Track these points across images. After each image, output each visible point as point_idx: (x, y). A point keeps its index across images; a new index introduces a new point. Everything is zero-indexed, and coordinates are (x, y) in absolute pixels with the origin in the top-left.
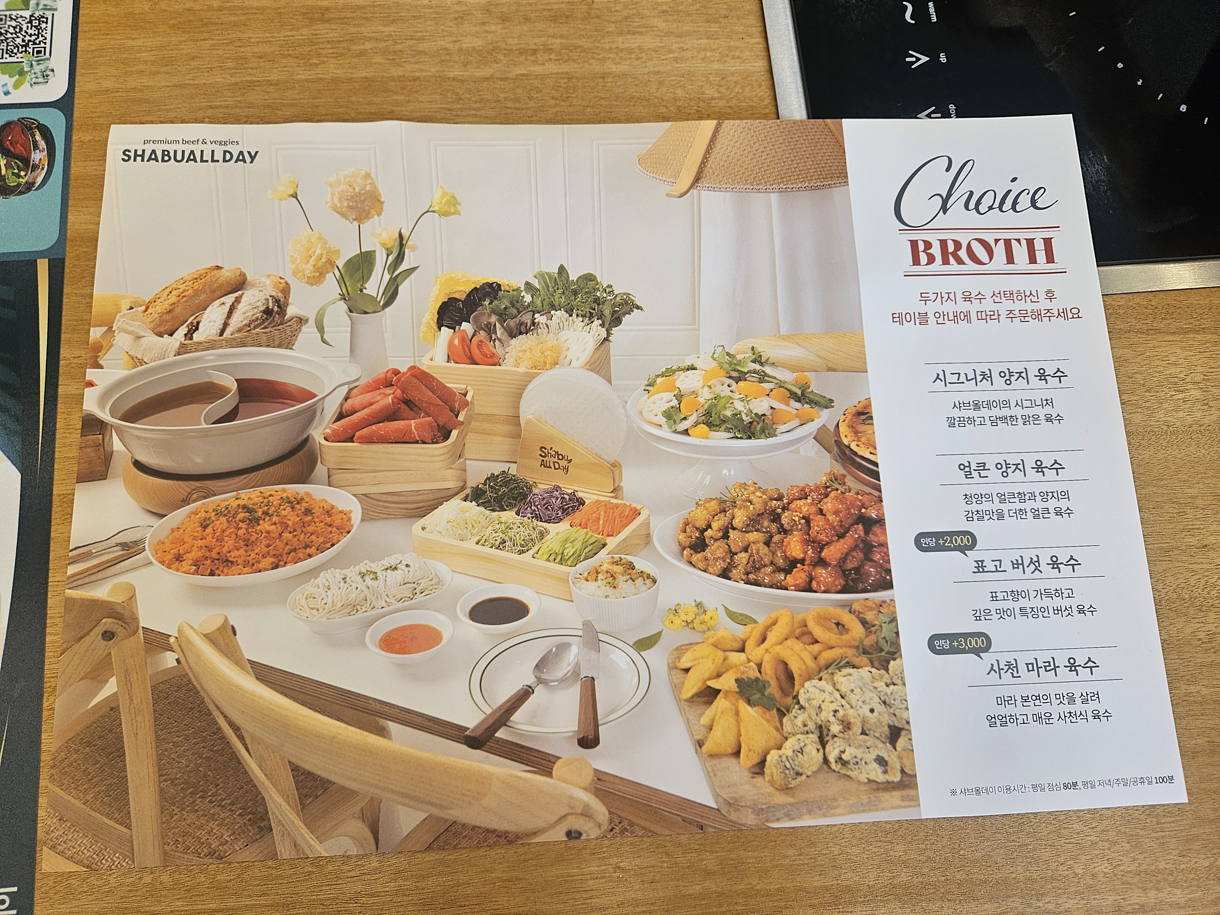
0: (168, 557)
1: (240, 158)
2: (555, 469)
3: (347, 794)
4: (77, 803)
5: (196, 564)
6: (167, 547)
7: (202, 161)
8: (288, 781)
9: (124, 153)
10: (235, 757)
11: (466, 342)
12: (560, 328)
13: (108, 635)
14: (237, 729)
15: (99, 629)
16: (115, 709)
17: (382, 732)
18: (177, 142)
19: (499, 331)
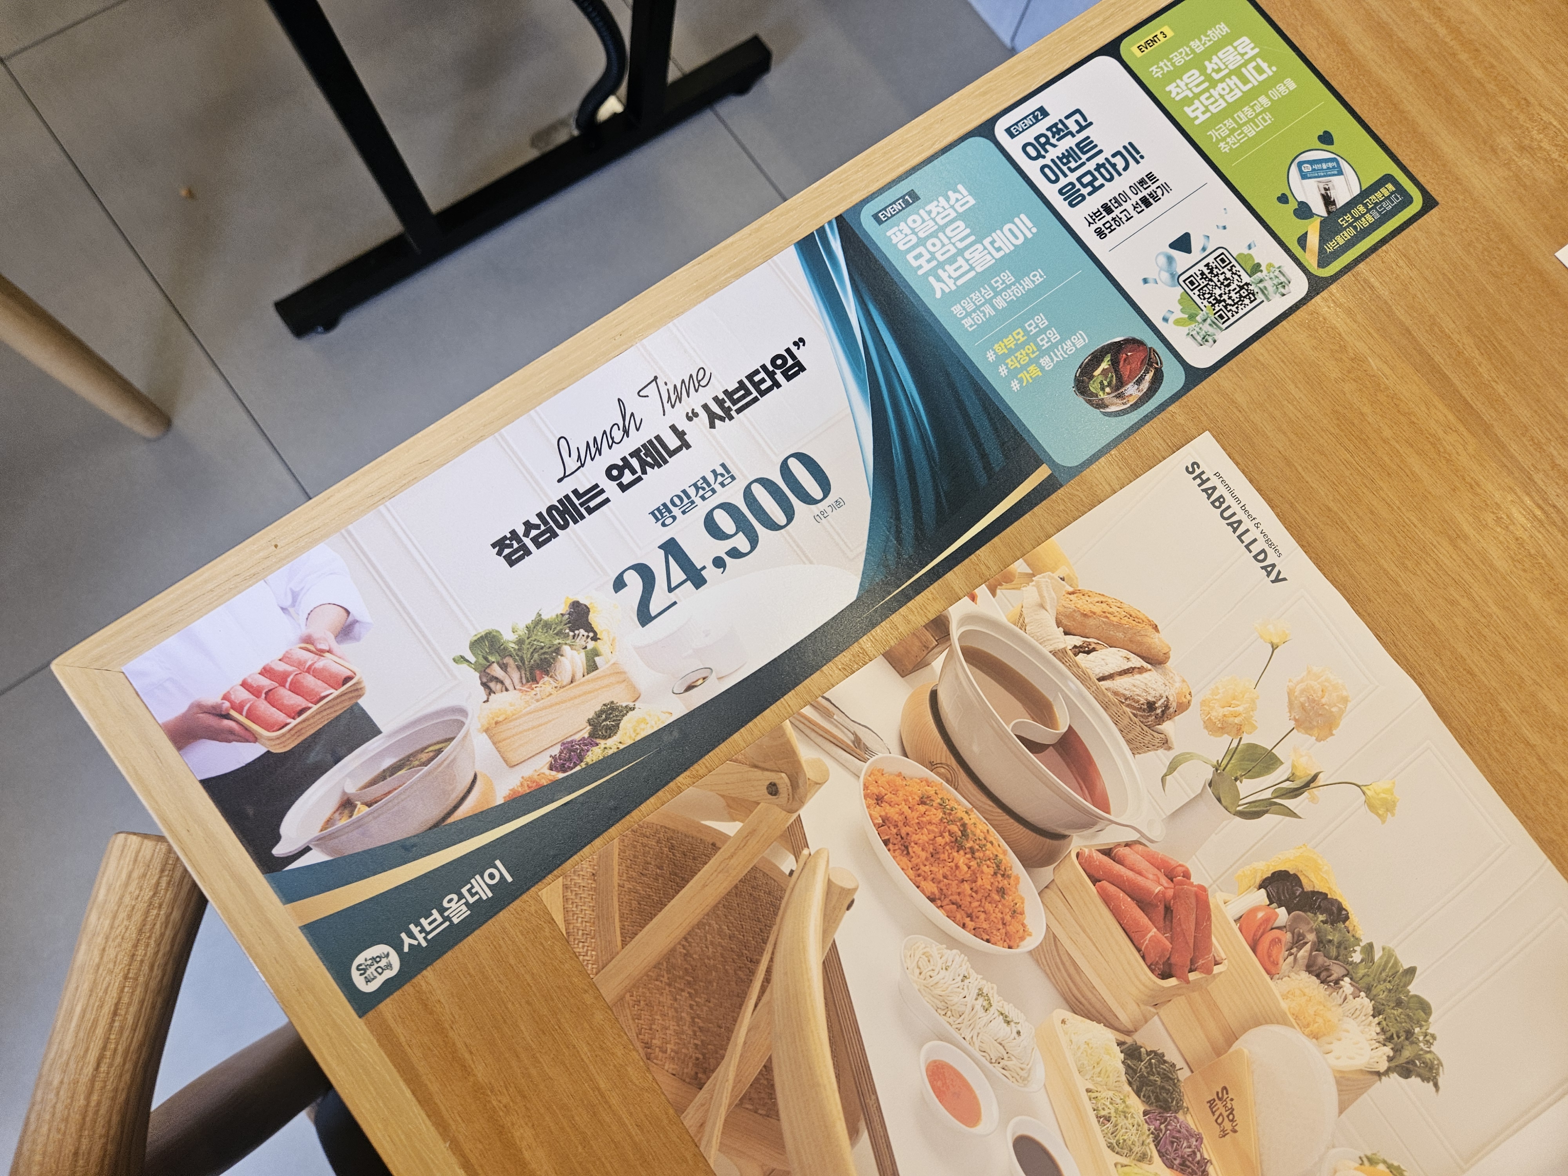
0: (874, 789)
1: (1269, 569)
2: (1216, 1121)
3: (777, 1143)
4: (616, 880)
5: (885, 820)
6: (882, 780)
7: (1239, 537)
8: (753, 1071)
9: (1193, 464)
10: (742, 997)
11: (1267, 925)
12: (1353, 1015)
13: (773, 789)
14: (767, 980)
15: (772, 777)
16: (715, 848)
17: (853, 1133)
18: (1239, 501)
19: (1303, 953)
